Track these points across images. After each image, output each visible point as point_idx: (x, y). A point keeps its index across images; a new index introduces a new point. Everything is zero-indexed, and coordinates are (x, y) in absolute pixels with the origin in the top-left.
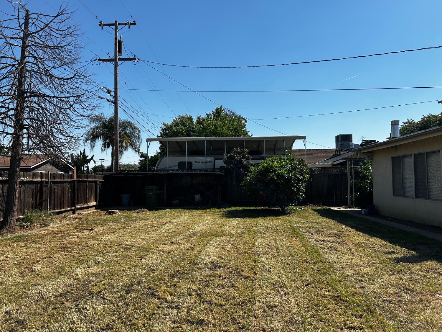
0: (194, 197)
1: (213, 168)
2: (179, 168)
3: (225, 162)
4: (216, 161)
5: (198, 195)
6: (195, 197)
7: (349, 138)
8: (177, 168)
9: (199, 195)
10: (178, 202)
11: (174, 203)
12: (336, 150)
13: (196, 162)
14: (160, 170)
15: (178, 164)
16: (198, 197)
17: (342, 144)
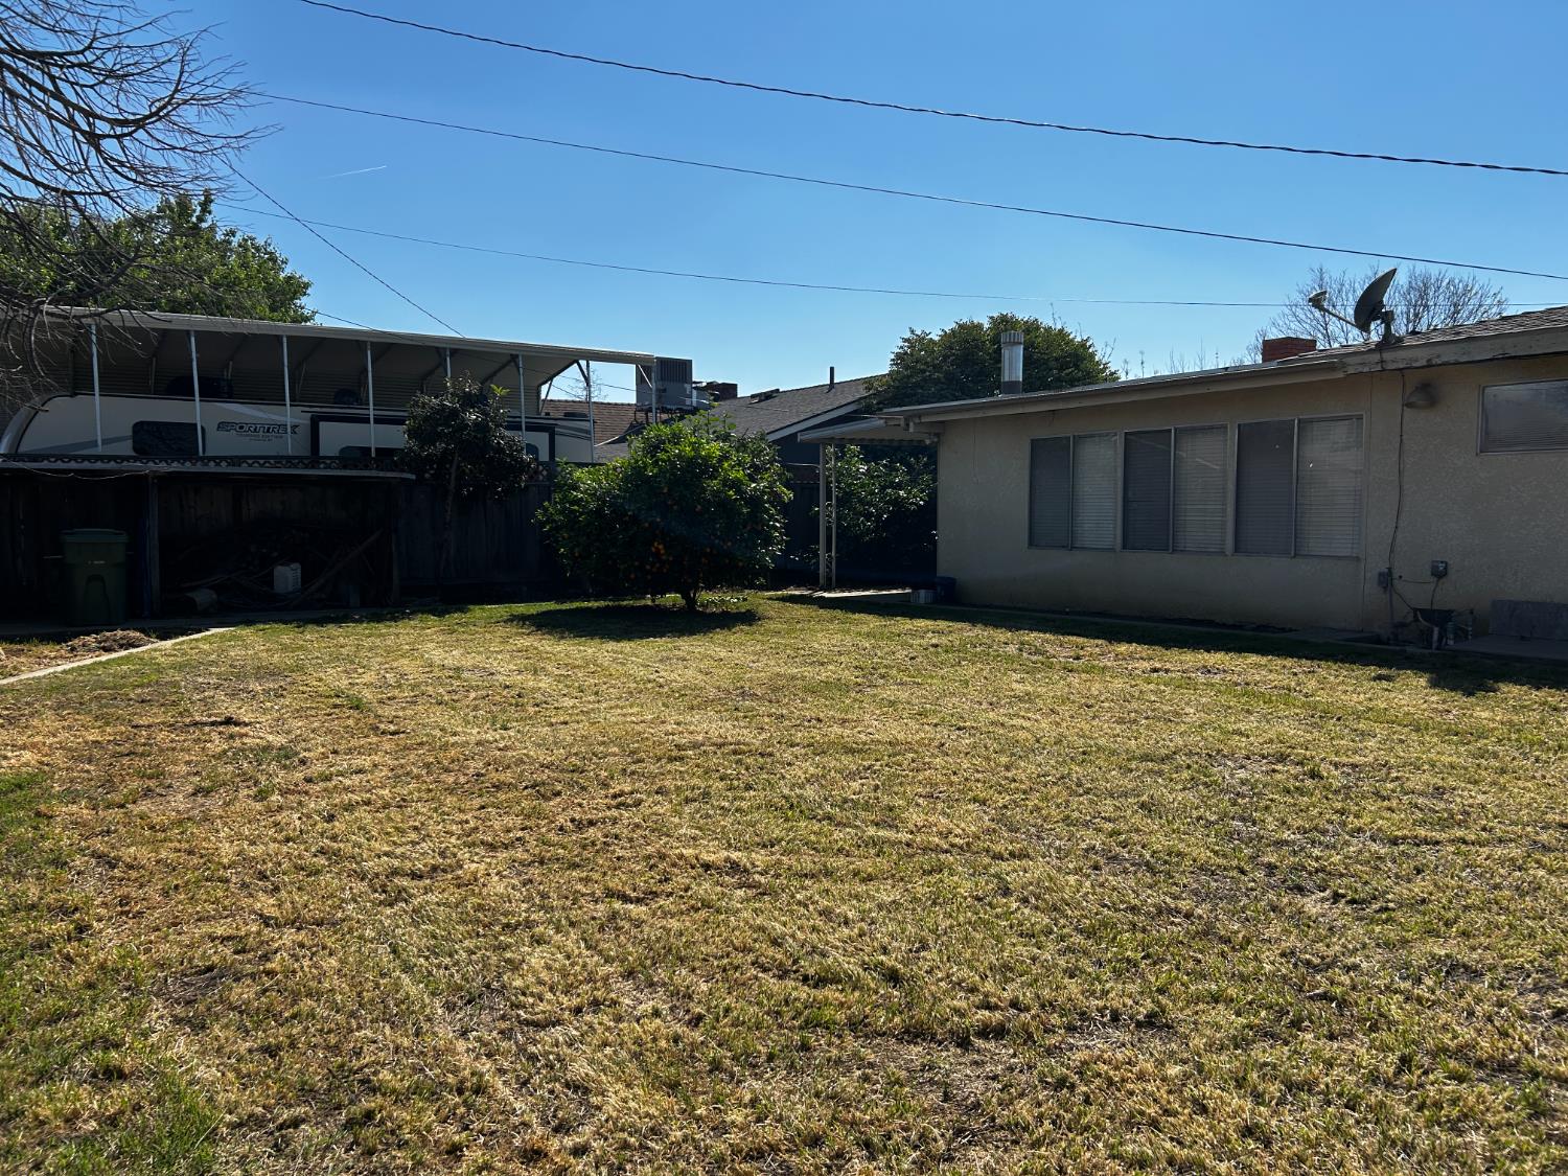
0: (271, 574)
1: (307, 453)
2: (135, 449)
3: (412, 433)
4: (323, 425)
5: (293, 566)
6: (276, 573)
7: (680, 369)
8: (126, 449)
9: (296, 566)
10: (215, 596)
11: (197, 600)
12: (638, 408)
13: (222, 426)
14: (34, 458)
15: (130, 433)
16: (287, 576)
17: (665, 390)
